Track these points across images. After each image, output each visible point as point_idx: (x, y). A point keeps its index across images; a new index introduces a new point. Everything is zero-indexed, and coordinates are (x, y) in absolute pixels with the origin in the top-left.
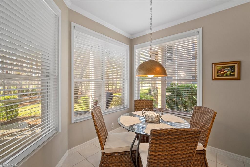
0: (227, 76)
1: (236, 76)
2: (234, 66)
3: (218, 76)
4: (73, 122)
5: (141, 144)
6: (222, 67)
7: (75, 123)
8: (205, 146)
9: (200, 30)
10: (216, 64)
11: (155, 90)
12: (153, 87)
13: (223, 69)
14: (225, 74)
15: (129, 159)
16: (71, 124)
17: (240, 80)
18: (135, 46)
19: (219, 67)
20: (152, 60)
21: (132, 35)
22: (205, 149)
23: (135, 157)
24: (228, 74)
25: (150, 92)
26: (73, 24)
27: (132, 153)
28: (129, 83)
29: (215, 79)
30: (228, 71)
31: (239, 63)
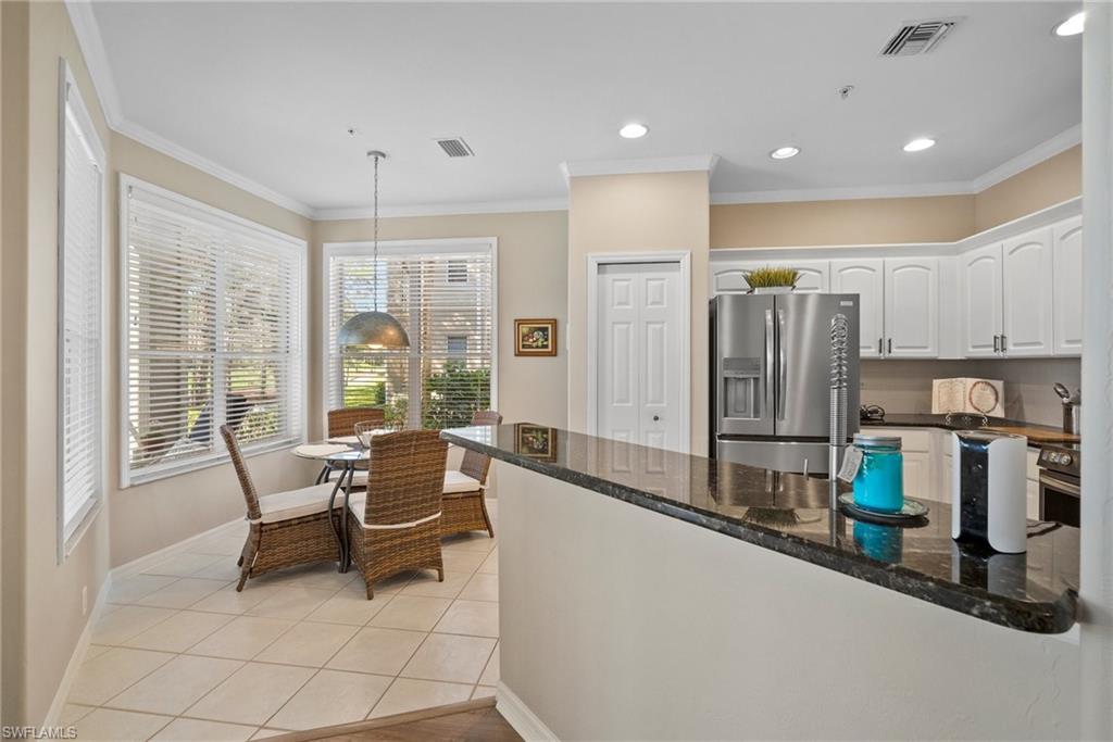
0: (537, 347)
1: (550, 349)
2: (547, 329)
3: (524, 346)
4: (126, 483)
5: (351, 495)
6: (530, 328)
7: (132, 486)
8: (483, 483)
9: (494, 240)
10: (519, 322)
11: (401, 392)
12: (396, 377)
13: (532, 331)
14: (534, 345)
15: (326, 528)
16: (120, 489)
17: (555, 355)
18: (327, 248)
19: (524, 329)
20: (378, 310)
21: (316, 209)
22: (483, 487)
23: (340, 523)
24: (540, 344)
25: (381, 398)
26: (125, 180)
27: (333, 516)
28: (305, 363)
29: (519, 354)
30: (539, 338)
31: (554, 322)
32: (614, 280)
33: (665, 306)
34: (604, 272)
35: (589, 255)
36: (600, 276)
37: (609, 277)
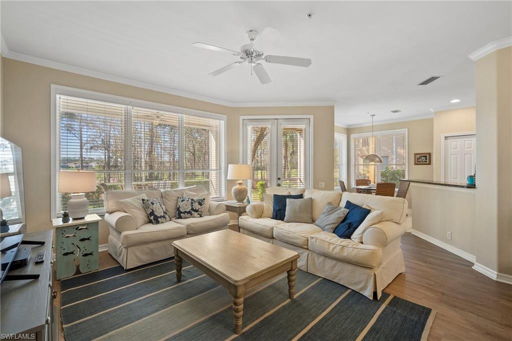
0: (423, 162)
1: (428, 162)
2: (427, 156)
3: (418, 162)
10: (416, 154)
13: (421, 157)
17: (430, 164)
19: (418, 156)
29: (416, 164)
30: (424, 159)
31: (430, 154)
32: (451, 142)
33: (472, 149)
34: (447, 139)
35: (442, 135)
36: (446, 141)
37: (449, 141)
